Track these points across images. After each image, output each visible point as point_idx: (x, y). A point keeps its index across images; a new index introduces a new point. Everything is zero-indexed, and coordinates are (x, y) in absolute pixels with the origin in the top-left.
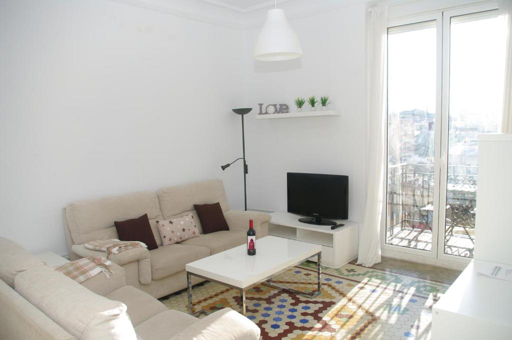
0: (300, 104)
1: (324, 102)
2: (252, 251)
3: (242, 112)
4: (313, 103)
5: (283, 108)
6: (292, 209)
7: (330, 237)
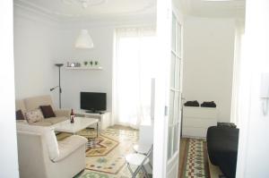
0: (86, 63)
1: (96, 63)
2: (72, 122)
3: (60, 65)
4: (91, 63)
5: (78, 65)
6: (82, 107)
7: (100, 118)
